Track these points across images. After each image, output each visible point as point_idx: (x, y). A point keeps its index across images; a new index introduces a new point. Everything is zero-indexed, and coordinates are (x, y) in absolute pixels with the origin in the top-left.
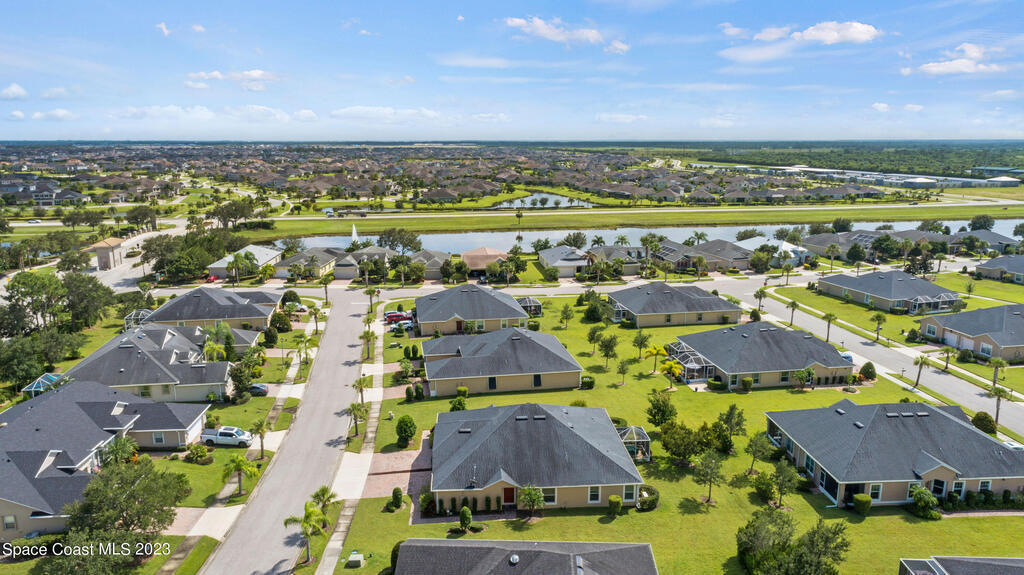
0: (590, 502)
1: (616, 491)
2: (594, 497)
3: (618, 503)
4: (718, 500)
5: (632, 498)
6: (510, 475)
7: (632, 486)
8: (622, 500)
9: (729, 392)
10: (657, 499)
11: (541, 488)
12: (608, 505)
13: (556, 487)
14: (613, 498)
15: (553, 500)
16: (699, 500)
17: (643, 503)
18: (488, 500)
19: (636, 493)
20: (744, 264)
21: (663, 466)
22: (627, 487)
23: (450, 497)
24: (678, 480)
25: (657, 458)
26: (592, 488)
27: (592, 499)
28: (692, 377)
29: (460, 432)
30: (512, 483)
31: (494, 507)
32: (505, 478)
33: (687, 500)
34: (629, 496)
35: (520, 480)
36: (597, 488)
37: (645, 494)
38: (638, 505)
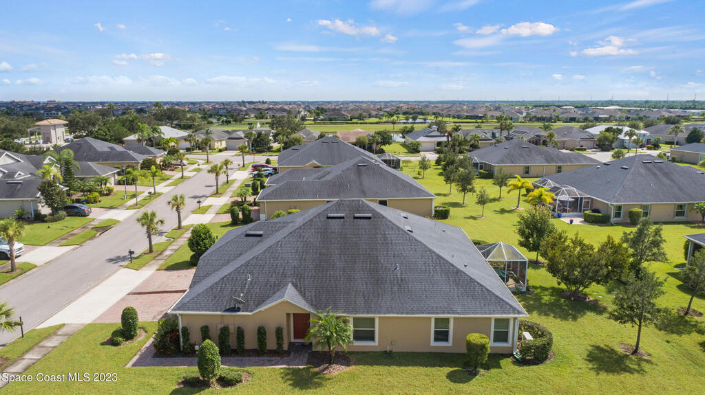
0: (433, 344)
1: (480, 326)
2: (442, 335)
3: (483, 347)
4: (651, 351)
5: (506, 340)
6: (302, 293)
7: (507, 320)
8: (490, 344)
9: (612, 225)
10: (549, 344)
11: (351, 317)
12: (464, 350)
13: (376, 316)
14: (474, 338)
15: (373, 339)
16: (620, 350)
17: (525, 350)
18: (261, 332)
19: (513, 331)
20: (590, 143)
21: (546, 298)
22: (497, 320)
23: (202, 323)
24: (575, 318)
25: (535, 288)
26: (437, 320)
27: (436, 339)
28: (565, 211)
29: (248, 235)
30: (303, 306)
31: (271, 344)
32: (291, 297)
33: (598, 348)
34: (501, 336)
35: (317, 303)
36: (447, 320)
37: (528, 336)
38: (517, 353)
